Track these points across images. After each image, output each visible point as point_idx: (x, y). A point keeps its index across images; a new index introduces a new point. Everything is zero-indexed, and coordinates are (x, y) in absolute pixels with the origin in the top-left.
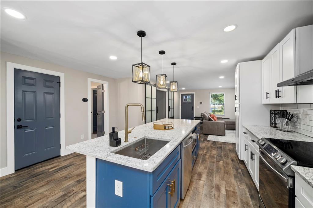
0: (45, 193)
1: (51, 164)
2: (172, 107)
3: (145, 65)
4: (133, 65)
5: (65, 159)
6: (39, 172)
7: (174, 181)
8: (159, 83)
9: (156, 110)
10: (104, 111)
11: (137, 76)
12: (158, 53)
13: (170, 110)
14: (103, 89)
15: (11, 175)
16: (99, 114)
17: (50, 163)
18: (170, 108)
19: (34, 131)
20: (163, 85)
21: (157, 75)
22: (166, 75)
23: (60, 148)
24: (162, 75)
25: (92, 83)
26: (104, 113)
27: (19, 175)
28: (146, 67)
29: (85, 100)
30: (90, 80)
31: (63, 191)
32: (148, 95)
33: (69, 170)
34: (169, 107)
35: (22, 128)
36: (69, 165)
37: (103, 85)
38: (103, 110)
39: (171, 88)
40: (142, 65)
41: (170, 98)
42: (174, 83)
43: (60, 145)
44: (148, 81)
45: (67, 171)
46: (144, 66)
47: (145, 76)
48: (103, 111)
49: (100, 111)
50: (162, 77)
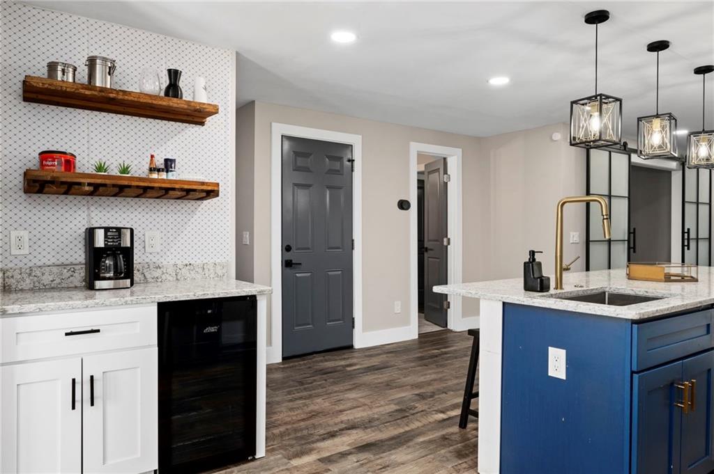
0: (360, 400)
1: (344, 359)
2: (704, 233)
3: (608, 97)
4: (573, 103)
5: (367, 354)
6: (327, 369)
7: (692, 383)
8: (646, 142)
9: (629, 241)
10: (449, 239)
11: (583, 128)
12: (646, 48)
13: (693, 244)
14: (445, 172)
15: (278, 364)
16: (431, 250)
17: (340, 358)
18: (693, 235)
19: (308, 277)
20: (660, 147)
21: (639, 119)
22: (674, 114)
23: (353, 327)
24: (657, 116)
25: (421, 156)
26: (449, 243)
27: (293, 366)
28: (610, 103)
29: (403, 205)
30: (415, 147)
31: (395, 404)
32: (599, 185)
33: (389, 374)
34: (685, 232)
35: (293, 265)
36: (382, 366)
37: (445, 159)
38: (447, 236)
39: (694, 155)
40: (600, 99)
41: (690, 196)
42: (702, 136)
43: (353, 319)
44: (615, 139)
45: (384, 375)
46: (604, 101)
47: (606, 127)
48: (445, 240)
49: (437, 241)
50: (657, 123)
